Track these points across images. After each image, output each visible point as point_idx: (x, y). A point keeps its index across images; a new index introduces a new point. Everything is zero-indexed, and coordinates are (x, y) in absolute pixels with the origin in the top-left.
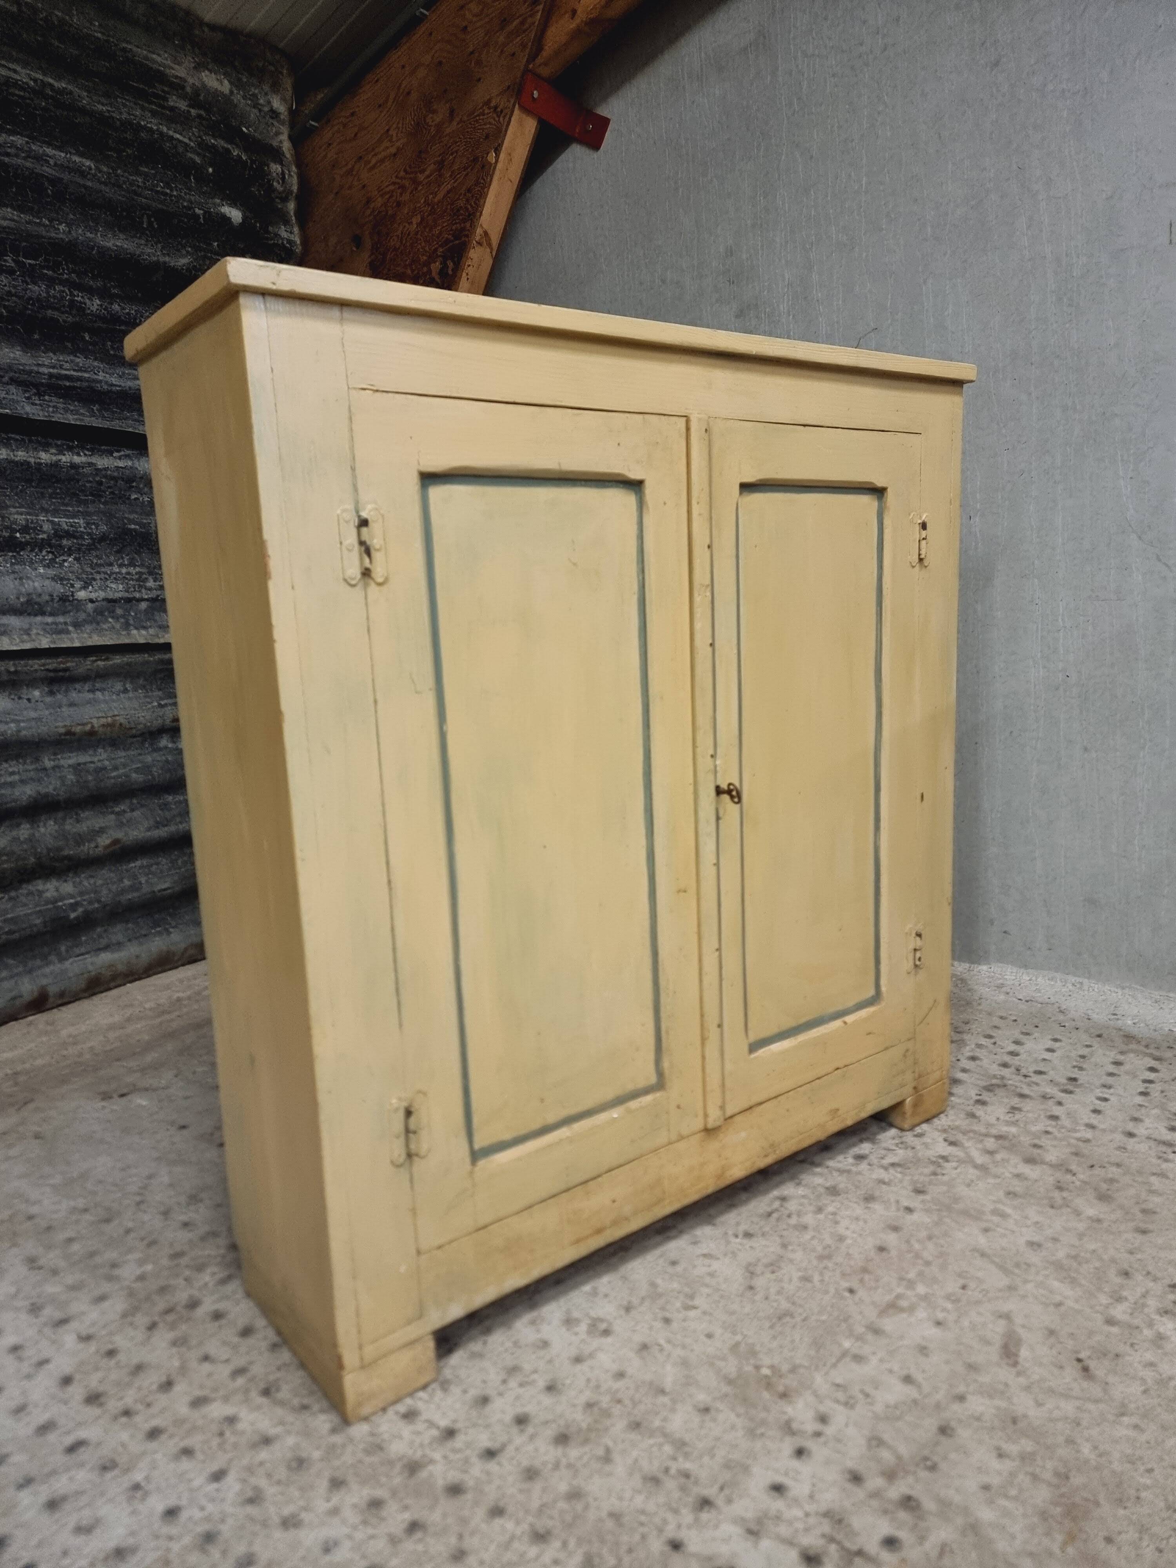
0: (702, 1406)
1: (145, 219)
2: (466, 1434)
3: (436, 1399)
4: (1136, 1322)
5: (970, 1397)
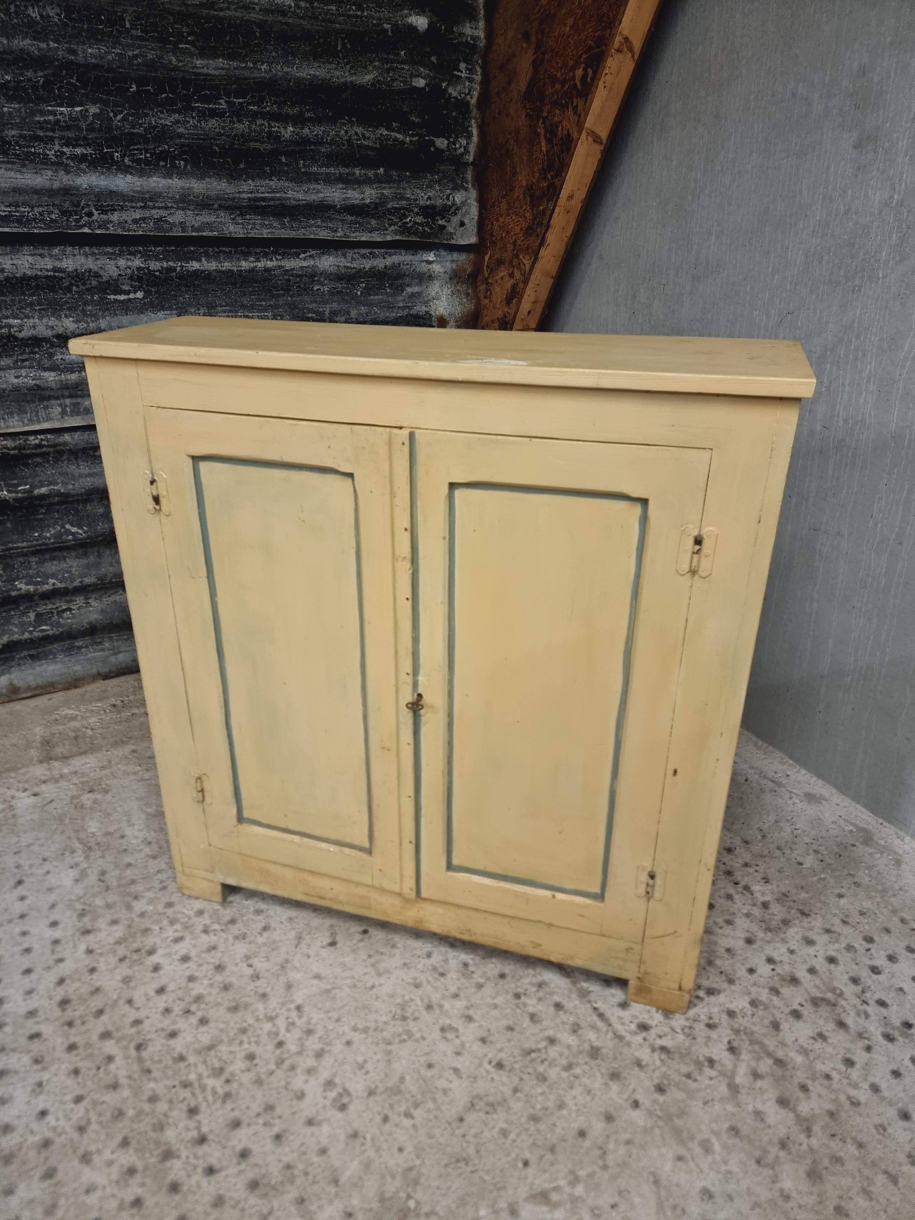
1: (339, 43)
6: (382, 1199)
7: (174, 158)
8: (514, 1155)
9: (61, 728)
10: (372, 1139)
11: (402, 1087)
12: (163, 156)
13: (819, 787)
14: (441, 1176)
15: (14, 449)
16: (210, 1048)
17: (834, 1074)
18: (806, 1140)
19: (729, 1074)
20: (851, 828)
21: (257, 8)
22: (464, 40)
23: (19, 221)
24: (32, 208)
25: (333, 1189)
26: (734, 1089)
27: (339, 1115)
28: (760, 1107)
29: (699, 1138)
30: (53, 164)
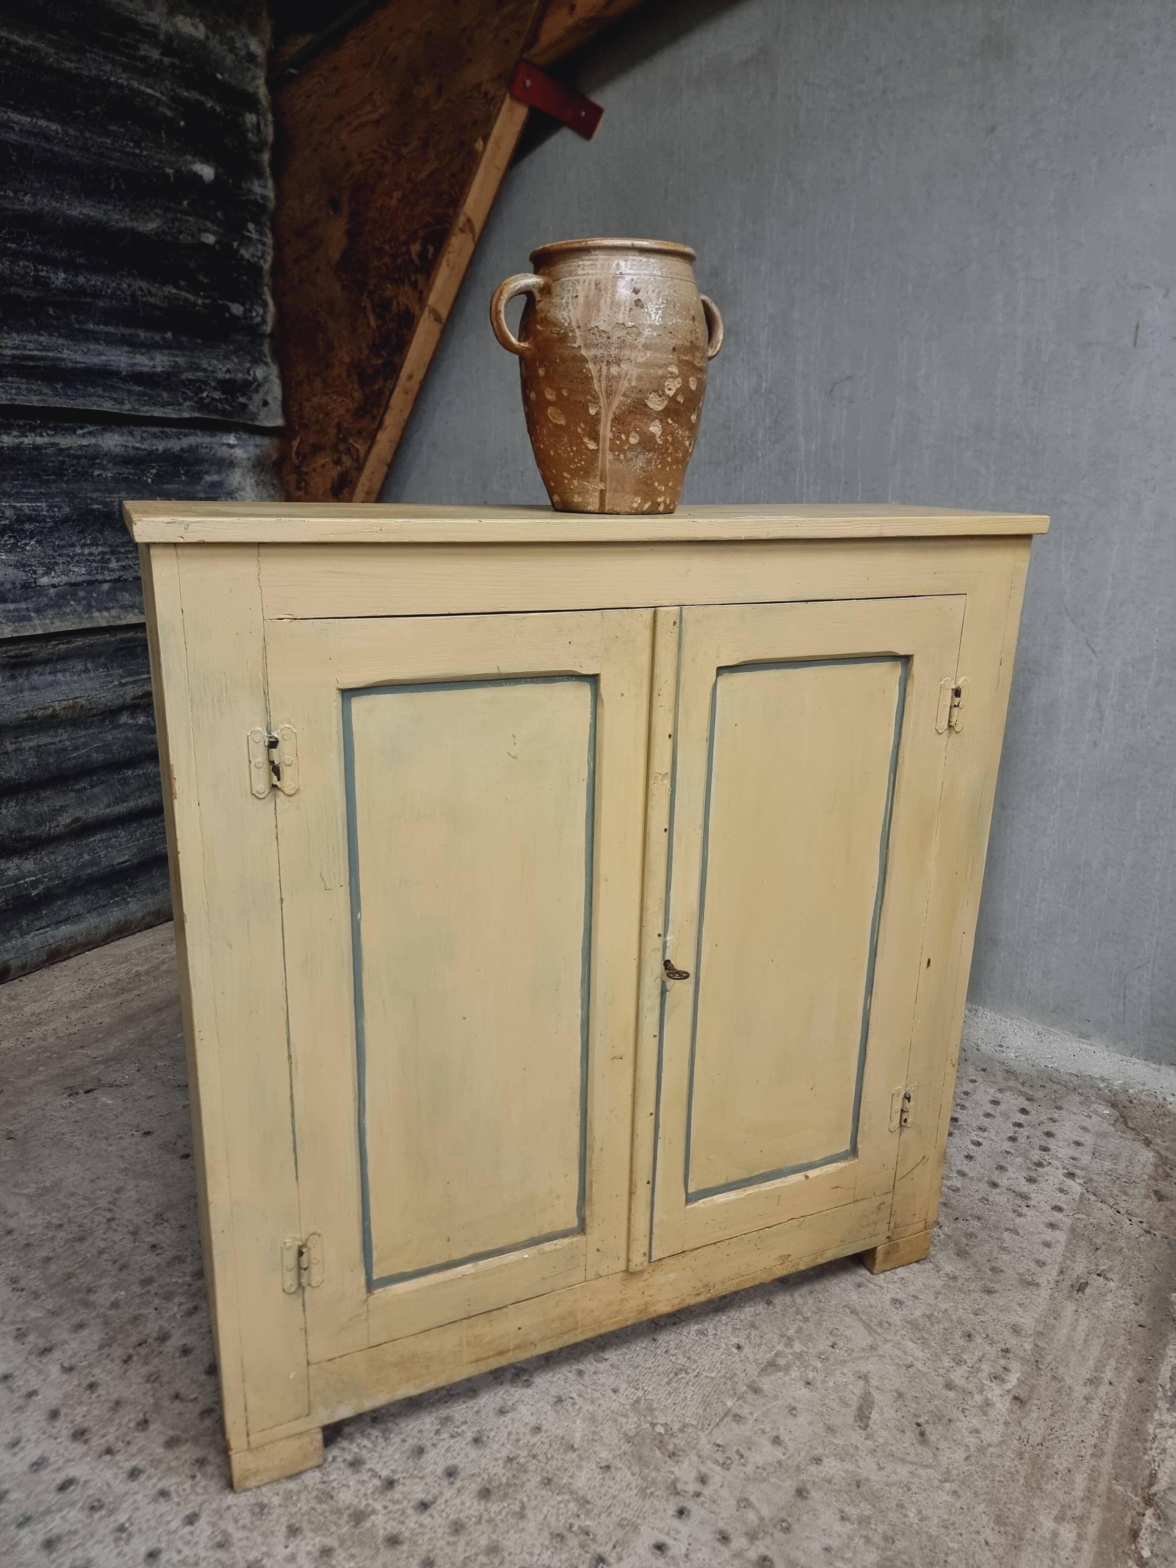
0: (603, 1464)
1: (113, 182)
2: (403, 1484)
3: (379, 1449)
4: (970, 1387)
5: (826, 1461)
6: (629, 1440)
10: (580, 1396)
14: (670, 1394)
25: (573, 1456)
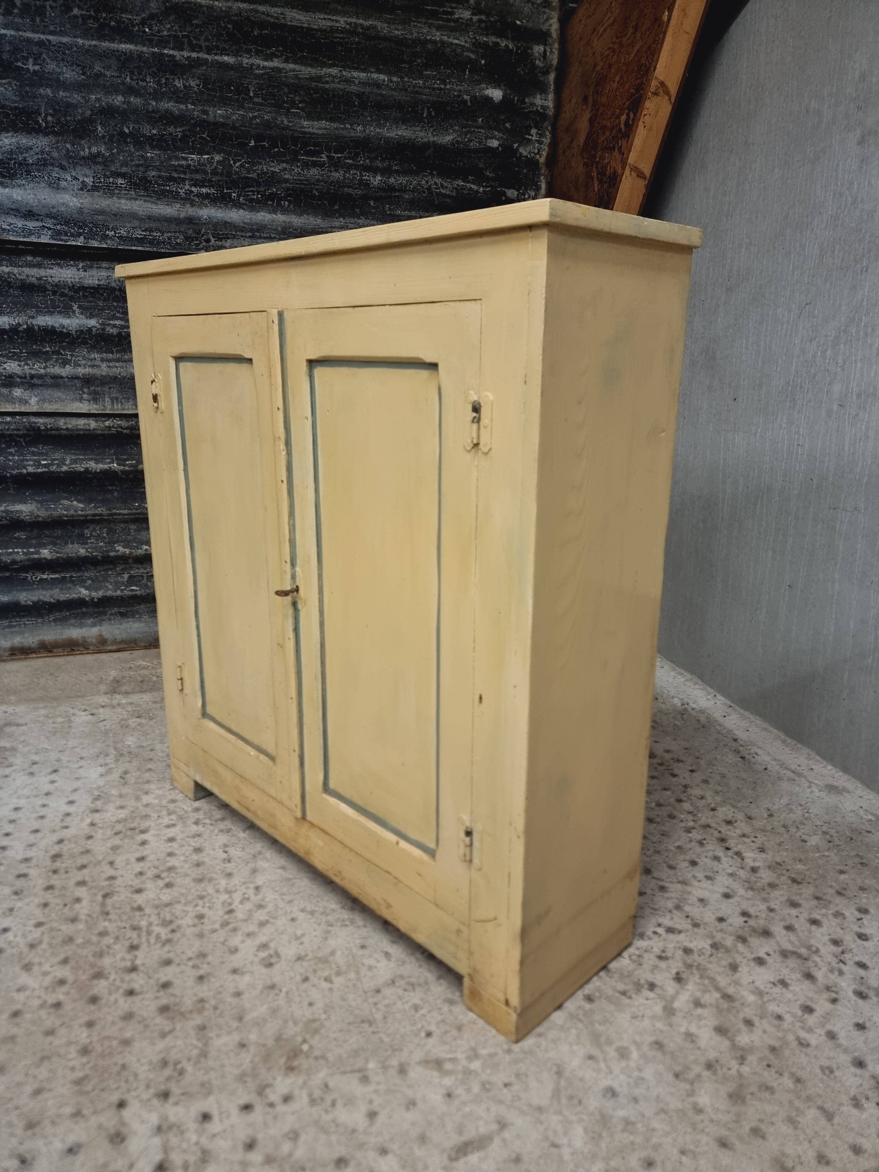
0: (244, 1042)
1: (426, 110)
6: (278, 1039)
7: (280, 199)
8: (419, 1026)
9: (132, 673)
10: (287, 993)
11: (331, 959)
12: (272, 197)
13: (842, 779)
14: (341, 1031)
15: (127, 428)
16: (167, 905)
17: (788, 1017)
18: (737, 1066)
19: (669, 999)
20: (870, 817)
21: (357, 82)
22: (535, 109)
23: (151, 243)
24: (163, 234)
25: (235, 1024)
26: (669, 1011)
27: (264, 970)
28: (693, 1029)
29: (618, 1044)
30: (182, 199)
